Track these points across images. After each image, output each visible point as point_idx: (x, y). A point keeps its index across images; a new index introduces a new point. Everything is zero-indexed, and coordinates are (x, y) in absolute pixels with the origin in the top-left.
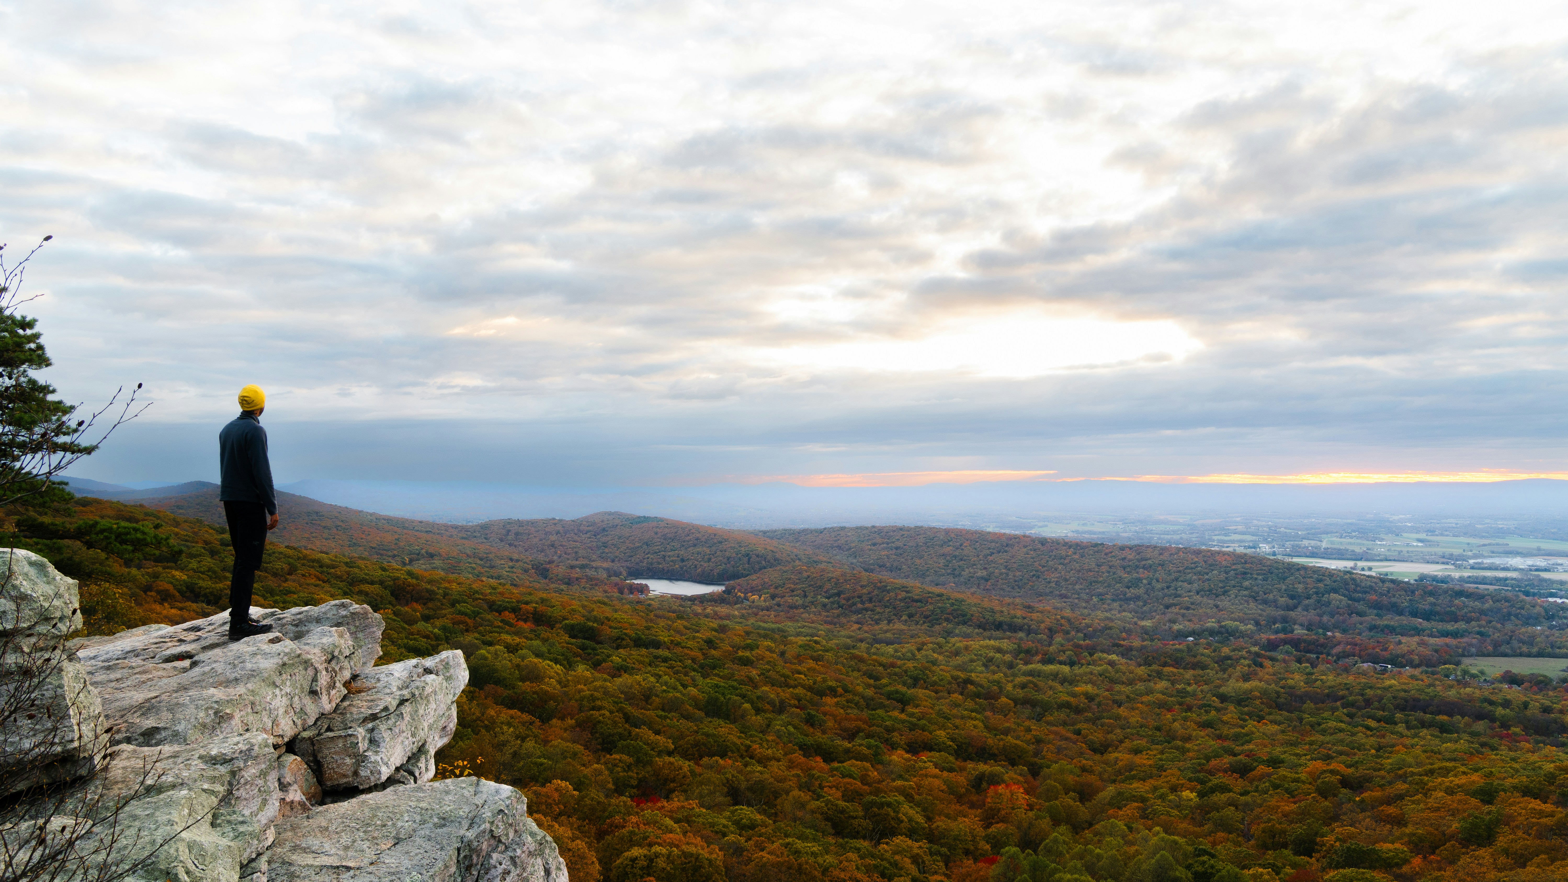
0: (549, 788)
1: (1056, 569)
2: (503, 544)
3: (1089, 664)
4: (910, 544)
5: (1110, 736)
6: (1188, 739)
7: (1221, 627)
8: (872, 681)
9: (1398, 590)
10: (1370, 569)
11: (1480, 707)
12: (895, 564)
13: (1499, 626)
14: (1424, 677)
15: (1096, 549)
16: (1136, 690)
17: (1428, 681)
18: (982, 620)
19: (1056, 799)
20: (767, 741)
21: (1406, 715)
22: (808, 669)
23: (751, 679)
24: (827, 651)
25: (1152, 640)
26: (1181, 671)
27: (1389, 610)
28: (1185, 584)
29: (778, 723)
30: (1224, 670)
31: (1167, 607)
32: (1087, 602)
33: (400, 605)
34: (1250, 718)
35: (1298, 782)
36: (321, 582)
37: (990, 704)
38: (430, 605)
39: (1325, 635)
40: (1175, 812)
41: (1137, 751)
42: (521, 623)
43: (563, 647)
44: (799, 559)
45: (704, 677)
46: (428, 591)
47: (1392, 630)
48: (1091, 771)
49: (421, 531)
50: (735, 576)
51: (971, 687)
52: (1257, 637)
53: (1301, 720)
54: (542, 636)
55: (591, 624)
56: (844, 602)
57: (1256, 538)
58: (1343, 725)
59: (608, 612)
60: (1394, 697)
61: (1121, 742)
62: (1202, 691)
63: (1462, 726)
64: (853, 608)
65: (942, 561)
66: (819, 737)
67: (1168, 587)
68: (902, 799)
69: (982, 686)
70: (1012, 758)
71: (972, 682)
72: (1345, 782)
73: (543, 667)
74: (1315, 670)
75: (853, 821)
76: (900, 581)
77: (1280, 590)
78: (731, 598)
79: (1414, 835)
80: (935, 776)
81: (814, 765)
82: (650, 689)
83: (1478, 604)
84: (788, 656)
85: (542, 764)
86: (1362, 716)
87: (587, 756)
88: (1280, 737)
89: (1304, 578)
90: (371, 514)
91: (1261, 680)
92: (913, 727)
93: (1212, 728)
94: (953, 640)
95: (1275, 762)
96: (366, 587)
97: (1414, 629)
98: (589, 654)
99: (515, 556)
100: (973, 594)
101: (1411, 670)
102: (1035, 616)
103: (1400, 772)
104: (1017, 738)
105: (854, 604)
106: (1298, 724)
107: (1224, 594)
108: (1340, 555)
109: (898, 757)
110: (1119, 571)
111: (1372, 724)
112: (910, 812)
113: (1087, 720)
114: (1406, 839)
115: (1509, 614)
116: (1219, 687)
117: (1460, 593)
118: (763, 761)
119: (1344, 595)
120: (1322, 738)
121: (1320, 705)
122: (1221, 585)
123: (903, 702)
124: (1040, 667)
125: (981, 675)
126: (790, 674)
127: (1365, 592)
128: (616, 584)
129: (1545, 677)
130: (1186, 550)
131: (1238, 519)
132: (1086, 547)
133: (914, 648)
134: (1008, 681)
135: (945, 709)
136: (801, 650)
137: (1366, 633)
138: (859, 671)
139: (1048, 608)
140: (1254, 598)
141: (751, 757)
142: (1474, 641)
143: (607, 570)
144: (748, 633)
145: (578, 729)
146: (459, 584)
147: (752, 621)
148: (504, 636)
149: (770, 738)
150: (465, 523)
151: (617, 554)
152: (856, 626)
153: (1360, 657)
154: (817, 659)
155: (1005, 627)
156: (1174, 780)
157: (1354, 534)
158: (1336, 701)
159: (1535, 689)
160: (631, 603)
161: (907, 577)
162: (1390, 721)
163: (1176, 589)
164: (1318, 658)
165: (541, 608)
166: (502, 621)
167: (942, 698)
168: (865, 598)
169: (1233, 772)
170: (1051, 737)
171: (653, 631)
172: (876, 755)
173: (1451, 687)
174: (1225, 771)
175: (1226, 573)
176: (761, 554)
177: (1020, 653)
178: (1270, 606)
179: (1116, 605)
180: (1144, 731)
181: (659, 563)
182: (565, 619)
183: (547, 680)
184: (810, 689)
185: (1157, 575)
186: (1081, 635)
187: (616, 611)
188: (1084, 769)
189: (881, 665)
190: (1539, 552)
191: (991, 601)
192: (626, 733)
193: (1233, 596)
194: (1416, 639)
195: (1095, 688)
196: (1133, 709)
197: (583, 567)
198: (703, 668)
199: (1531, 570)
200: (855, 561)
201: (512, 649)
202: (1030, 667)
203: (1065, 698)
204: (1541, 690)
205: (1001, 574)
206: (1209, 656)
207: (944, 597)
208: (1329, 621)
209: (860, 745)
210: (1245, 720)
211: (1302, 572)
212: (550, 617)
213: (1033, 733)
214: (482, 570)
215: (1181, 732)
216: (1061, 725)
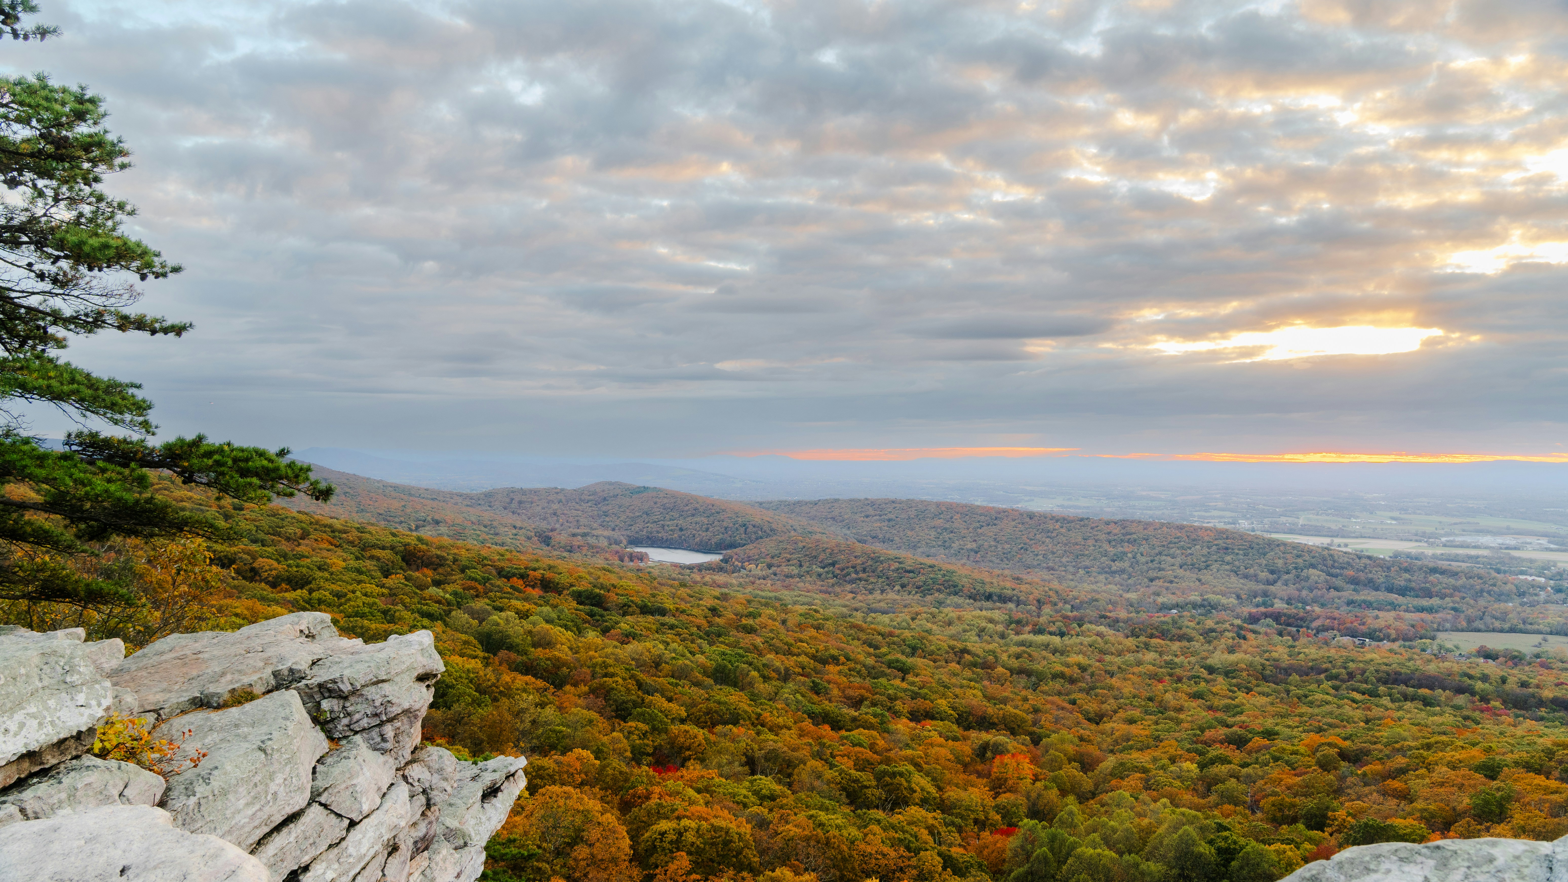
0: (570, 757)
1: (1043, 543)
2: (506, 511)
3: (1078, 635)
4: (903, 517)
5: (1104, 706)
6: (1180, 710)
7: (1204, 600)
8: (872, 650)
9: (1374, 566)
10: (1346, 545)
11: (1460, 681)
12: (887, 536)
13: (1472, 602)
14: (1402, 650)
15: (1082, 523)
16: (1126, 661)
17: (1407, 655)
18: (972, 590)
19: (1060, 769)
20: (777, 709)
21: (1389, 688)
22: (810, 638)
23: (755, 647)
24: (827, 620)
25: (1138, 612)
26: (1168, 642)
27: (1365, 585)
28: (1169, 559)
29: (786, 691)
30: (1209, 642)
31: (1151, 580)
32: (1074, 574)
33: (411, 570)
34: (1239, 689)
35: (1296, 754)
36: (333, 547)
37: (987, 673)
38: (440, 570)
39: (1304, 609)
40: (1177, 783)
41: (1131, 721)
42: (529, 589)
43: (572, 613)
44: (795, 530)
45: (711, 644)
46: (438, 557)
47: (1369, 605)
48: (1089, 741)
49: (427, 499)
50: (732, 546)
51: (968, 657)
52: (1238, 610)
53: (1288, 692)
54: (551, 602)
55: (597, 591)
56: (838, 572)
57: (1233, 514)
58: (1329, 698)
59: (614, 579)
60: (1376, 671)
61: (1115, 712)
62: (1189, 663)
63: (1443, 699)
64: (847, 578)
65: (933, 533)
66: (828, 706)
67: (1152, 561)
68: (911, 768)
69: (978, 656)
70: (1013, 728)
71: (968, 652)
72: (1343, 755)
73: (555, 633)
74: (1297, 643)
75: (866, 791)
76: (893, 552)
77: (1260, 565)
78: (728, 567)
79: (1425, 810)
80: (941, 746)
81: (824, 733)
82: (660, 656)
83: (1452, 581)
84: (790, 624)
85: (561, 732)
86: (1347, 688)
87: (602, 723)
88: (1269, 708)
89: (1284, 553)
90: (378, 482)
91: (1246, 653)
92: (915, 696)
93: (1203, 699)
94: (946, 610)
95: (1270, 734)
96: (377, 552)
97: (1390, 604)
98: (598, 621)
99: (519, 524)
100: (963, 565)
101: (1389, 644)
102: (1024, 587)
103: (1397, 746)
104: (1016, 707)
105: (849, 574)
106: (1285, 696)
107: (1206, 568)
108: (1317, 531)
109: (902, 726)
110: (1104, 545)
111: (1357, 696)
112: (920, 781)
113: (1081, 690)
114: (1418, 815)
115: (1482, 591)
116: (1207, 658)
117: (1434, 570)
118: (775, 729)
119: (1322, 571)
120: (1310, 710)
121: (1304, 678)
122: (1203, 559)
123: (904, 671)
124: (1031, 637)
125: (975, 644)
126: (793, 642)
127: (1343, 568)
128: (617, 552)
129: (1520, 652)
130: (1169, 525)
131: (1218, 496)
132: (1073, 521)
133: (908, 618)
134: (1003, 651)
135: (945, 678)
136: (802, 618)
137: (1345, 608)
138: (859, 639)
139: (1036, 580)
140: (1236, 572)
141: (763, 725)
142: (1449, 617)
143: (609, 538)
144: (749, 602)
145: (591, 696)
146: (467, 550)
147: (749, 589)
148: (514, 602)
149: (779, 706)
150: (468, 491)
151: (617, 523)
152: (851, 595)
153: (1339, 631)
154: (818, 628)
155: (995, 598)
156: (1172, 751)
157: (1330, 511)
158: (1320, 674)
159: (1510, 663)
160: (631, 570)
161: (899, 548)
162: (1374, 694)
163: (1160, 563)
164: (1298, 631)
165: (548, 575)
166: (512, 587)
167: (941, 667)
168: (859, 568)
169: (1229, 744)
170: (1049, 706)
171: (659, 599)
172: (882, 723)
173: (1430, 661)
174: (1221, 742)
175: (1209, 548)
176: (757, 524)
177: (1011, 623)
178: (1251, 581)
179: (1102, 577)
180: (1137, 701)
181: (658, 532)
182: (572, 585)
183: (558, 646)
184: (814, 657)
185: (1141, 549)
186: (1068, 607)
187: (621, 578)
188: (1081, 739)
189: (879, 634)
190: (1508, 531)
191: (981, 572)
192: (639, 700)
193: (1215, 570)
194: (1393, 614)
195: (1086, 658)
196: (1125, 679)
197: (584, 535)
198: (708, 636)
199: (1501, 548)
200: (848, 532)
201: (523, 615)
202: (1022, 637)
203: (1059, 668)
204: (1516, 665)
205: (990, 546)
206: (1194, 629)
207: (936, 569)
208: (1307, 595)
209: (866, 713)
210: (1234, 692)
211: (1282, 548)
212: (558, 584)
213: (1030, 702)
214: (487, 537)
215: (1173, 703)
216: (1056, 695)
